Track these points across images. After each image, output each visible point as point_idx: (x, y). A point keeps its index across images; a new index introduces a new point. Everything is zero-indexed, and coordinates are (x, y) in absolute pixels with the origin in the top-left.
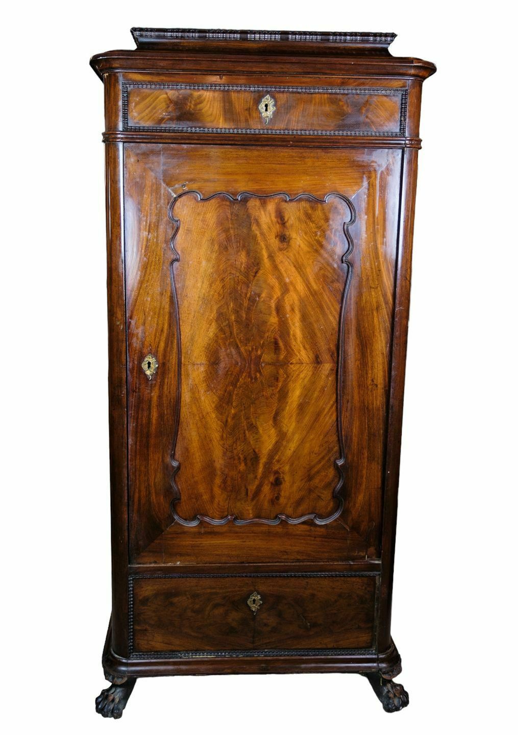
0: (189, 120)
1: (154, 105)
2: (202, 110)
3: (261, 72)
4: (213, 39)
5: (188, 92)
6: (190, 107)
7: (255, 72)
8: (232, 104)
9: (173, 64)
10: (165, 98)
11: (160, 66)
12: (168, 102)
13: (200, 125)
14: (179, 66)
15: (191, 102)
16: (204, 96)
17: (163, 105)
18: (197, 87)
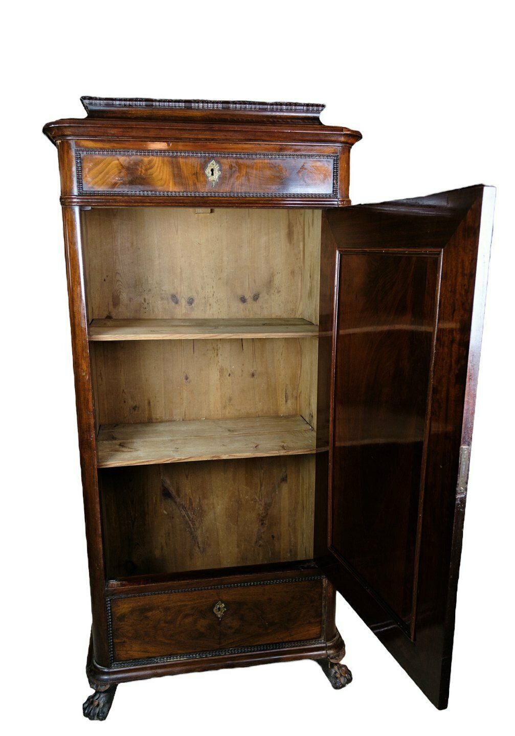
0: (141, 184)
1: (107, 170)
2: (152, 174)
3: (206, 139)
4: (159, 108)
5: (139, 158)
6: (141, 172)
7: (200, 139)
8: (180, 169)
9: (123, 132)
10: (117, 164)
11: (111, 133)
12: (120, 167)
13: (151, 188)
14: (128, 133)
15: (141, 168)
16: (154, 162)
17: (116, 171)
18: (147, 153)
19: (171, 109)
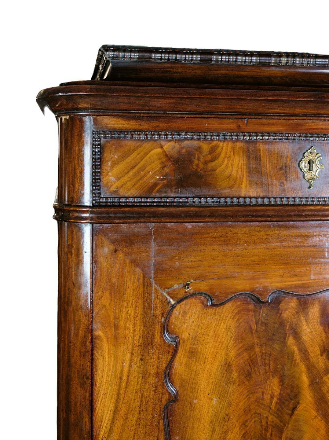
0: (196, 186)
1: (142, 163)
2: (215, 170)
3: (305, 115)
5: (195, 143)
6: (198, 166)
7: (296, 115)
8: (260, 160)
9: (176, 104)
10: (159, 154)
11: (155, 106)
12: (164, 159)
13: (211, 193)
14: (184, 106)
15: (198, 159)
16: (219, 149)
17: (157, 165)
18: (209, 137)
19: (240, 66)
